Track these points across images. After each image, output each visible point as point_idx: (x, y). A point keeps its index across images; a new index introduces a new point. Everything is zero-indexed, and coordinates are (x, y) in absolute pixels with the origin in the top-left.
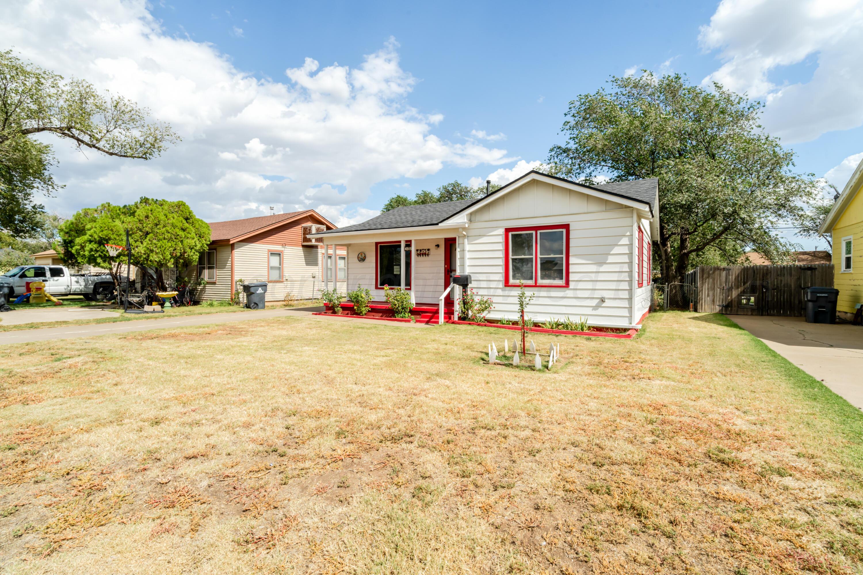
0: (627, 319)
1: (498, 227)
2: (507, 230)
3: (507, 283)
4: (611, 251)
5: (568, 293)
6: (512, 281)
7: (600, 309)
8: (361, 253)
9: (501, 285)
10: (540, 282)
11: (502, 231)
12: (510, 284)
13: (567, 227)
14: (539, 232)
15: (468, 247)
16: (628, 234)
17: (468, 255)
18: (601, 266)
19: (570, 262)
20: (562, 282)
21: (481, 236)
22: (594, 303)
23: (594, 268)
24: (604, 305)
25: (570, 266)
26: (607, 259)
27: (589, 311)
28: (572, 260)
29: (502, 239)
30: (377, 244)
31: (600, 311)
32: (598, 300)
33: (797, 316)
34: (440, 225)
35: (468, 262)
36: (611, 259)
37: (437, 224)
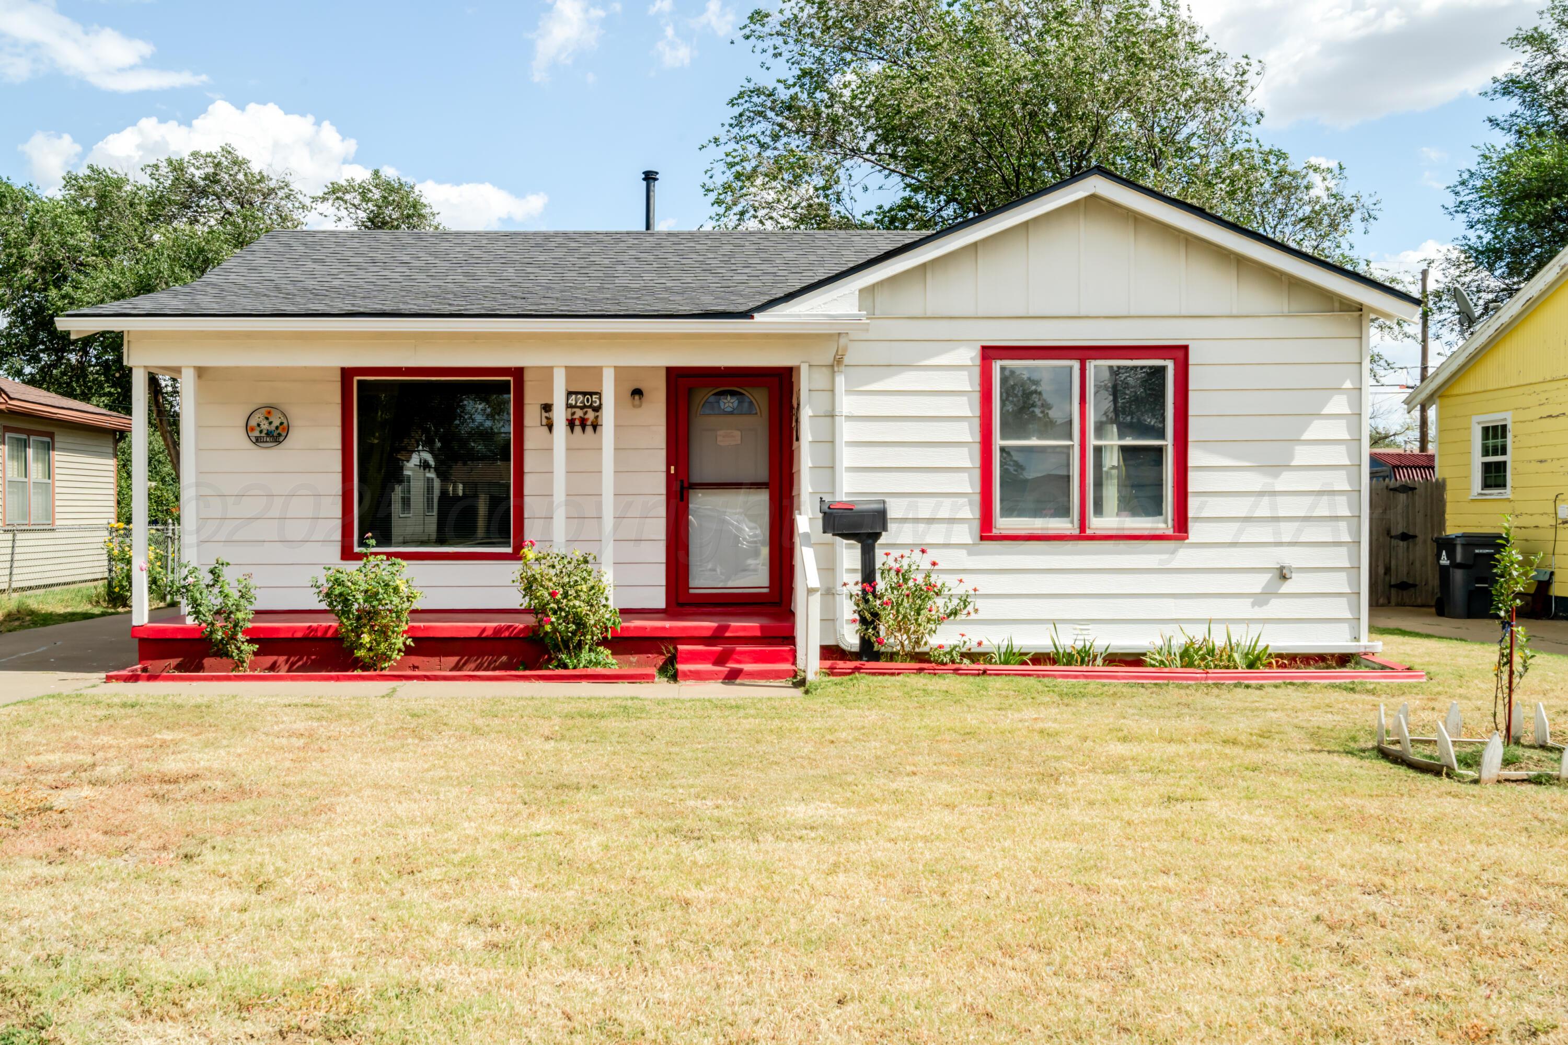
0: (1345, 627)
1: (952, 342)
2: (989, 353)
3: (986, 531)
4: (1303, 431)
5: (1183, 555)
6: (1003, 524)
7: (1274, 602)
8: (269, 410)
9: (967, 533)
10: (1096, 524)
11: (970, 356)
12: (995, 532)
13: (1180, 354)
14: (1091, 365)
15: (847, 404)
16: (1348, 385)
17: (847, 432)
18: (1276, 476)
19: (1191, 462)
20: (1163, 524)
21: (892, 367)
22: (1257, 583)
23: (1255, 481)
24: (1287, 587)
25: (1191, 475)
26: (1291, 456)
27: (1244, 609)
28: (1195, 457)
29: (969, 382)
30: (347, 374)
31: (1276, 608)
32: (1267, 577)
33: (1382, 605)
34: (759, 317)
35: (847, 457)
36: (1302, 455)
37: (747, 315)
